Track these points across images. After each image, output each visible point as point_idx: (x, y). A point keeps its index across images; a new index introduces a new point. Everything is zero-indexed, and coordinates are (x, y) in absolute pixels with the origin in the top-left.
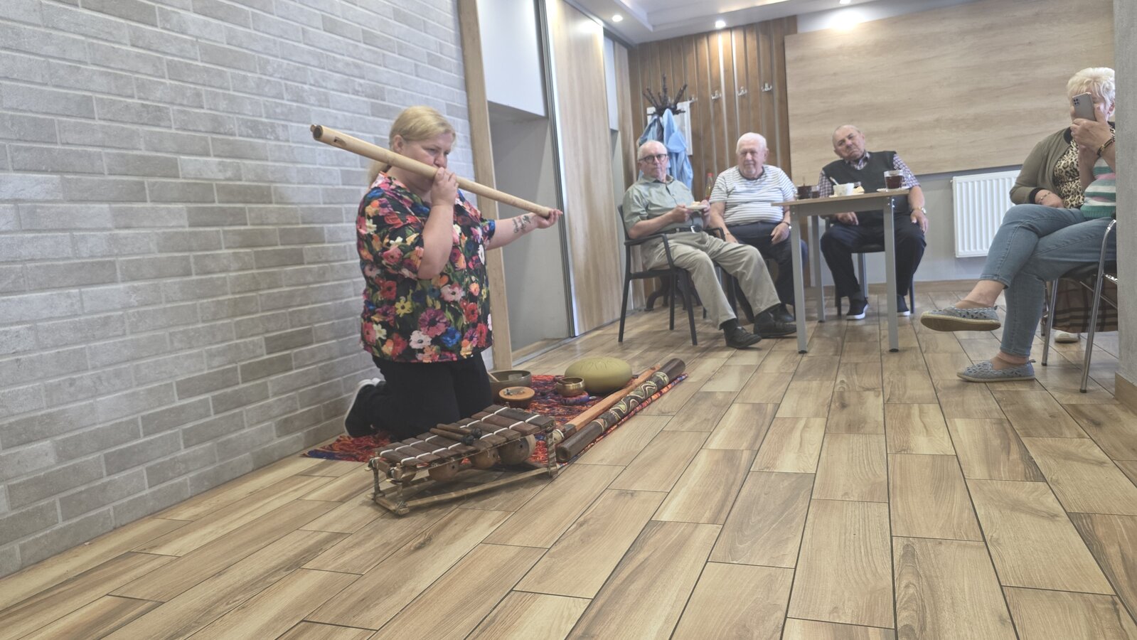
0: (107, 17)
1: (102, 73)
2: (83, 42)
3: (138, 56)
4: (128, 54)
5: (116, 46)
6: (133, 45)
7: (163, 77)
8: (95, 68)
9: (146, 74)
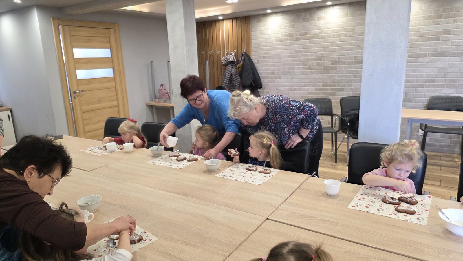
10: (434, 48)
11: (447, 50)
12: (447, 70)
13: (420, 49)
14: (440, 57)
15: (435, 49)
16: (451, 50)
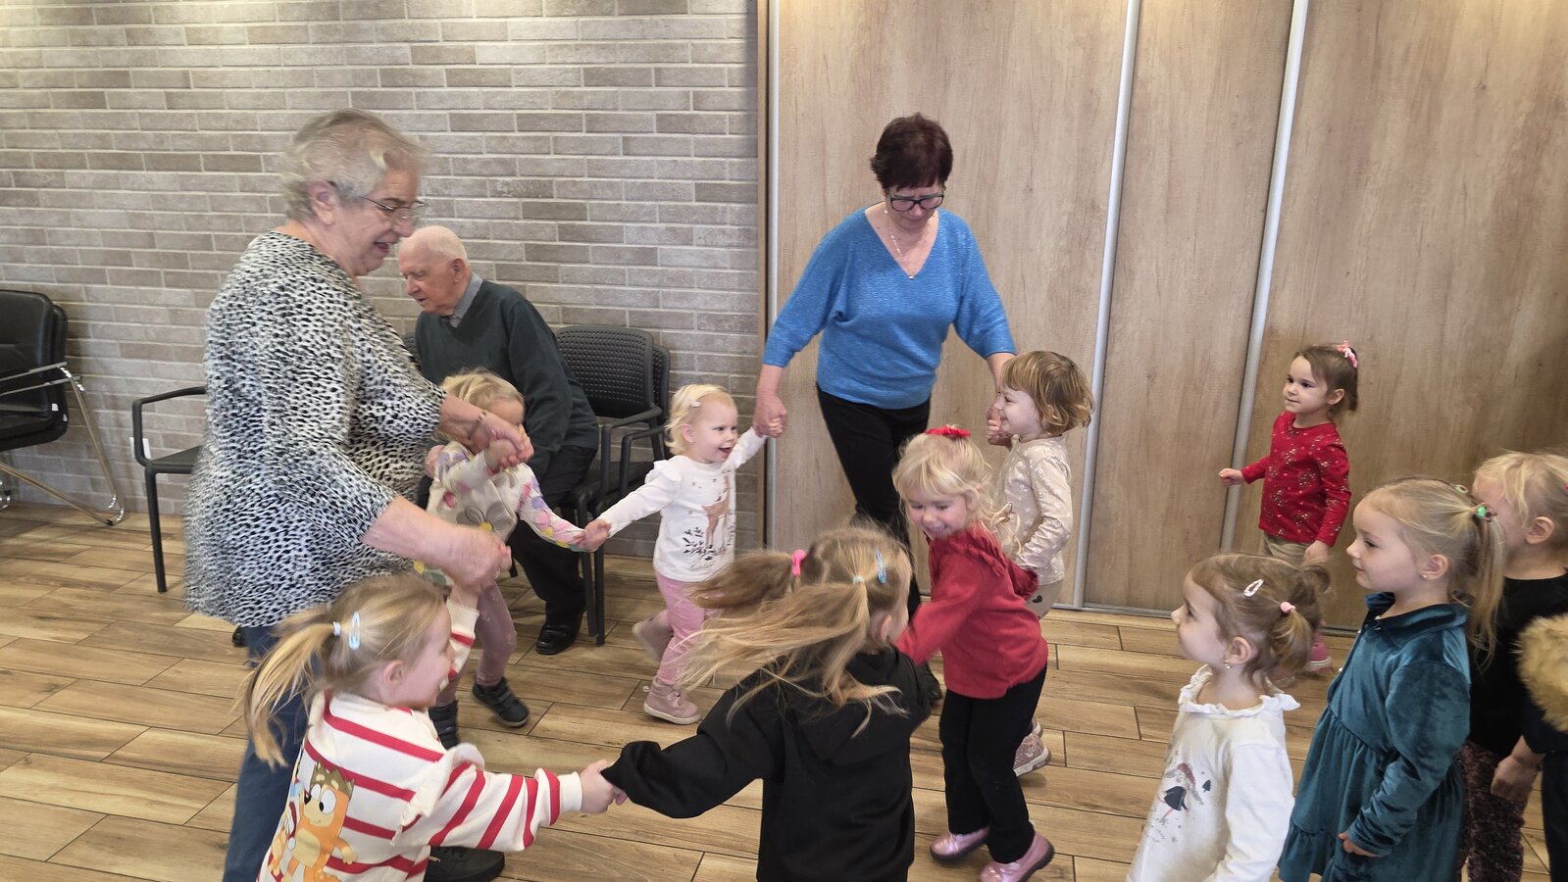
0: (222, 173)
1: (218, 216)
2: (204, 196)
3: (246, 199)
4: (237, 199)
5: (228, 194)
6: (241, 191)
7: (266, 212)
8: (213, 213)
9: (252, 212)
10: (97, 136)
11: (134, 146)
12: (151, 218)
13: (61, 136)
14: (121, 169)
15: (102, 138)
16: (146, 146)
